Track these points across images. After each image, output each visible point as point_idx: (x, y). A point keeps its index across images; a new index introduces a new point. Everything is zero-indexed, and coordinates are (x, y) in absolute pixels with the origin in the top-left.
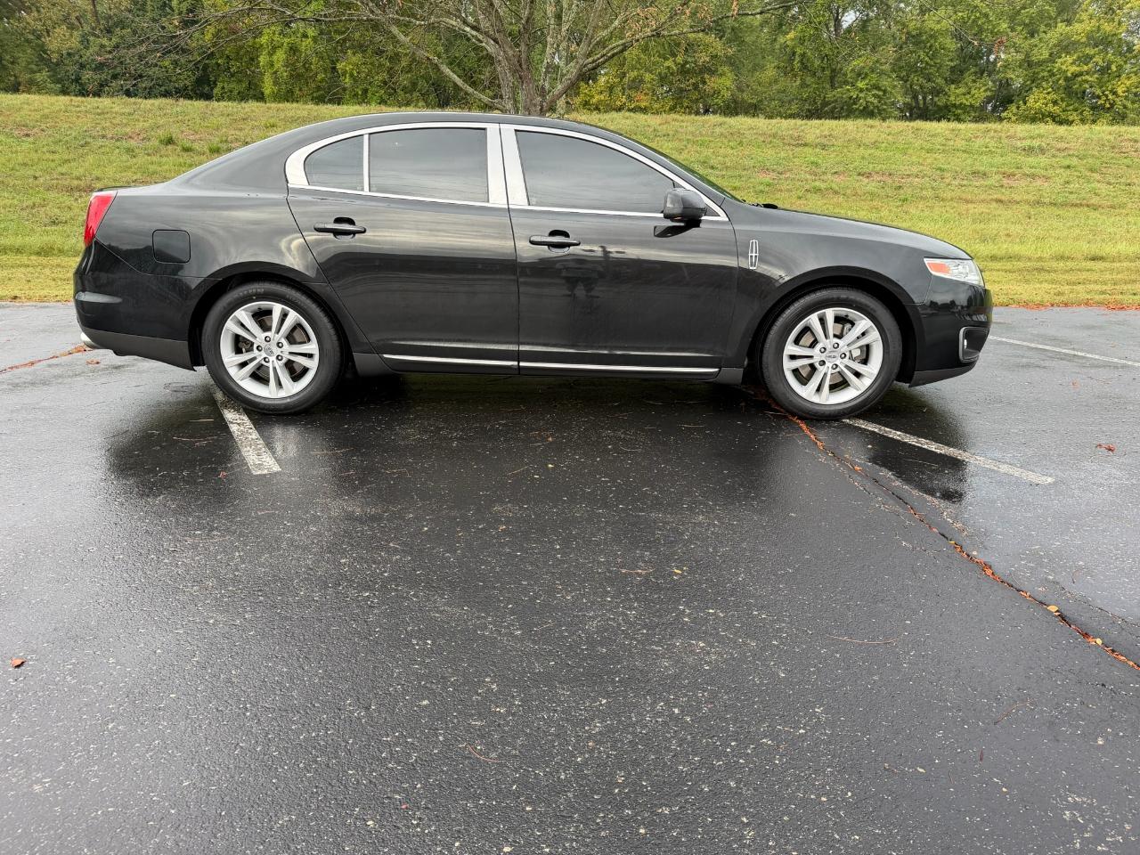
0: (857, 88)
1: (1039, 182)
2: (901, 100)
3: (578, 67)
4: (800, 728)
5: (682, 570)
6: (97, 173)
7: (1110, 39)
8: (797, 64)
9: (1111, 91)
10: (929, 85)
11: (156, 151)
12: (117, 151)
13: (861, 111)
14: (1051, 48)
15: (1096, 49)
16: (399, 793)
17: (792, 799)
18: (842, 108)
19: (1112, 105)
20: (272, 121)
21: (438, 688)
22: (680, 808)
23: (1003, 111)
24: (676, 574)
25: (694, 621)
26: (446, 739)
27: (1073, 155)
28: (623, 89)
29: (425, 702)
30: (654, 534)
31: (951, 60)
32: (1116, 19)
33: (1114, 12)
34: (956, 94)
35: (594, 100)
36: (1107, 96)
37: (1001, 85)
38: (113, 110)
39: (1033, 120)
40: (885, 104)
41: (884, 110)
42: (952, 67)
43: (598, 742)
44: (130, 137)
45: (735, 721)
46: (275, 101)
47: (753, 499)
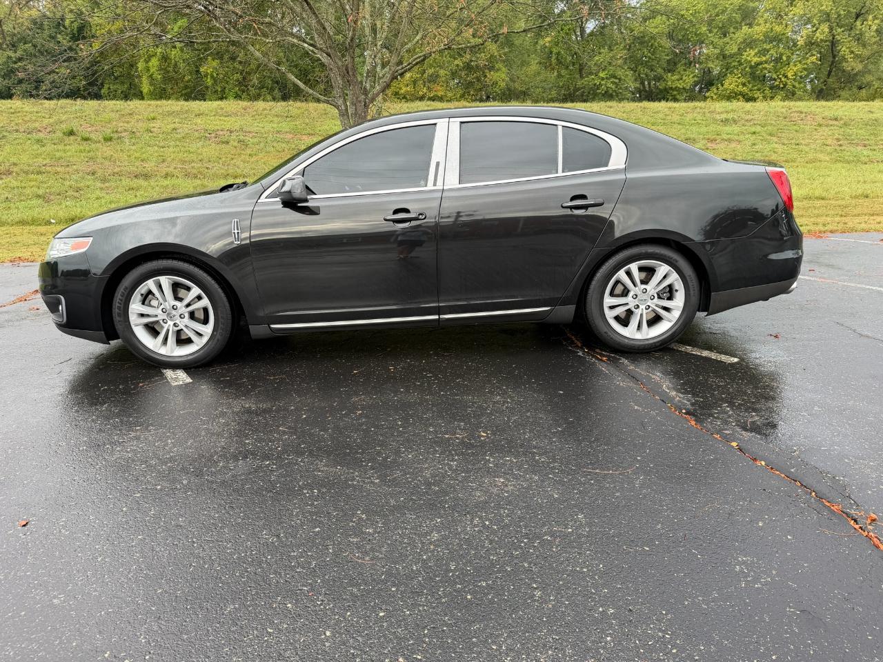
0: (599, 78)
1: (733, 145)
2: (632, 85)
3: (391, 72)
4: (569, 528)
5: (487, 433)
6: (13, 160)
7: (780, 37)
8: (554, 60)
9: (783, 75)
10: (652, 74)
11: (61, 141)
12: (29, 142)
13: (603, 95)
14: (739, 45)
15: (771, 45)
16: (306, 586)
17: (565, 571)
18: (589, 93)
19: (785, 85)
20: (152, 115)
21: (325, 520)
22: (493, 582)
23: (707, 92)
24: (483, 436)
25: (496, 465)
26: (334, 551)
27: (757, 124)
28: (424, 82)
29: (317, 529)
30: (466, 411)
31: (667, 55)
32: (784, 22)
33: (782, 17)
34: (672, 80)
35: (402, 91)
36: (780, 79)
37: (704, 72)
38: (24, 110)
39: (729, 98)
40: (621, 88)
41: (620, 93)
42: (668, 60)
43: (436, 546)
44: (39, 131)
45: (526, 527)
46: (151, 99)
47: (534, 383)
